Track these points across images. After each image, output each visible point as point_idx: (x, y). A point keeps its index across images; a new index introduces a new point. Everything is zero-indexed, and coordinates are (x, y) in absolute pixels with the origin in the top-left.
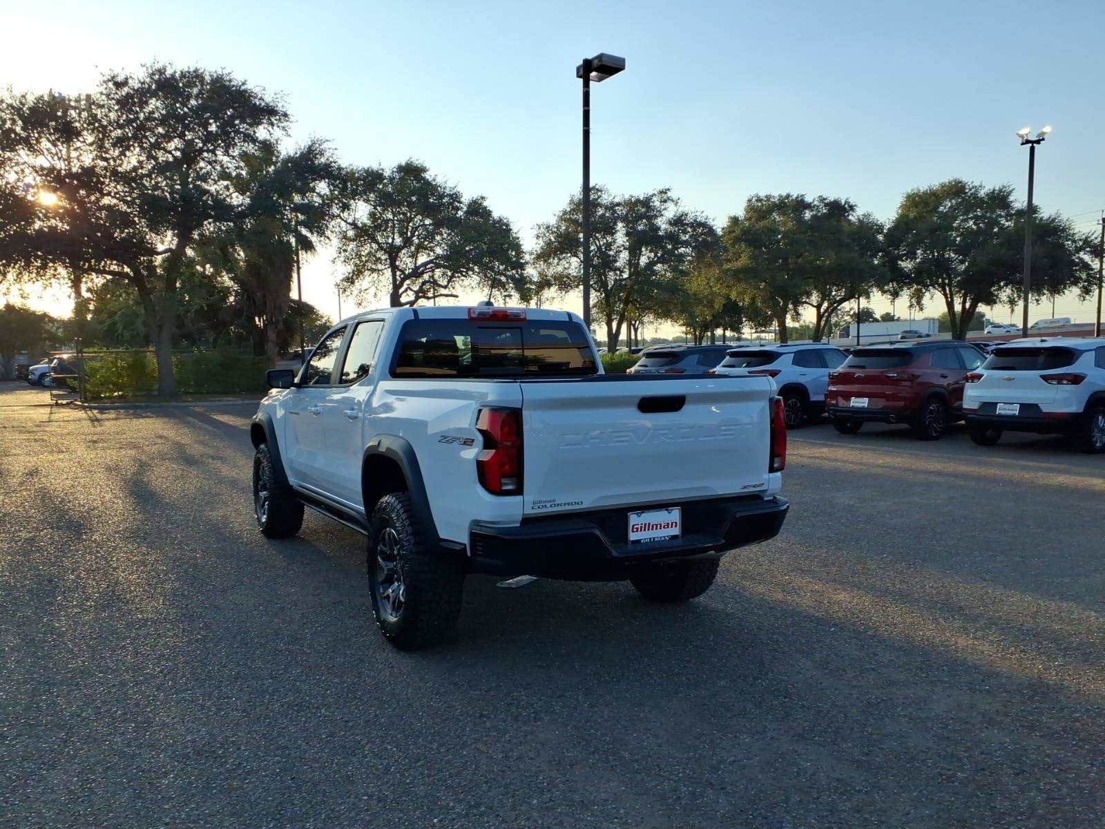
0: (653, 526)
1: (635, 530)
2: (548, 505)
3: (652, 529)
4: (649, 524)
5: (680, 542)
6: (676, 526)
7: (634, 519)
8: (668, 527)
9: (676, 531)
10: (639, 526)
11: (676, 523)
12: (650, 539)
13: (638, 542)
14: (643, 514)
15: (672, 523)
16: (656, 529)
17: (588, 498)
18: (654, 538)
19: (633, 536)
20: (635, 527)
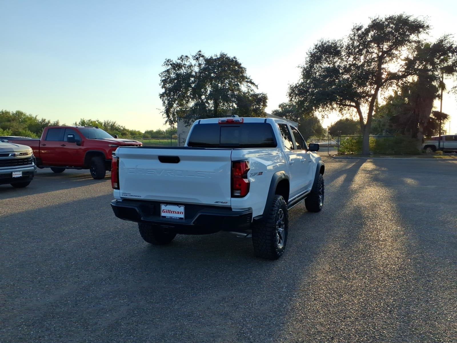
0: (172, 212)
1: (164, 212)
2: (128, 195)
3: (171, 213)
4: (170, 210)
5: (184, 221)
6: (182, 214)
7: (163, 207)
8: (179, 213)
9: (182, 216)
10: (166, 211)
11: (182, 212)
12: (170, 217)
13: (165, 217)
14: (167, 206)
15: (181, 212)
16: (173, 213)
17: (143, 195)
18: (172, 217)
19: (163, 214)
20: (164, 210)
